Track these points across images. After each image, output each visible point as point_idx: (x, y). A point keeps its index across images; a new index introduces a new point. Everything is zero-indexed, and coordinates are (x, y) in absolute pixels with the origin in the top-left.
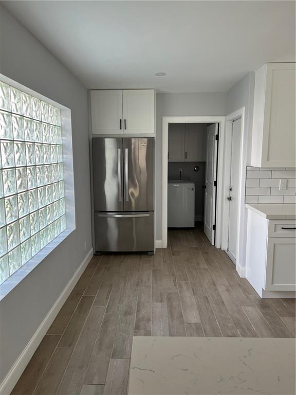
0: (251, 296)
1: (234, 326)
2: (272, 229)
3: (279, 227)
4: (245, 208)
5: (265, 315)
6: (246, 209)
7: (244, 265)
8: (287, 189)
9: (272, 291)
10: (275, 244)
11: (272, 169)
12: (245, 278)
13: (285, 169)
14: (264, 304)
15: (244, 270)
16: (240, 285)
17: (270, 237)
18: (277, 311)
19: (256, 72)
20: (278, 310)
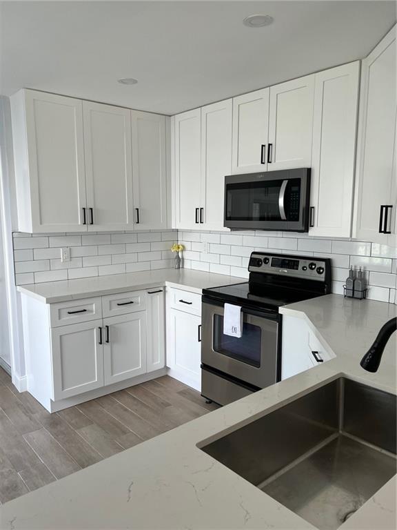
0: (37, 416)
1: (13, 470)
2: (56, 317)
3: (65, 312)
4: (17, 291)
5: (56, 435)
6: (18, 293)
7: (23, 373)
8: (71, 260)
9: (63, 400)
10: (61, 336)
11: (49, 235)
12: (27, 392)
13: (66, 235)
14: (54, 420)
15: (24, 381)
16: (18, 405)
17: (54, 328)
18: (72, 425)
19: (10, 97)
20: (73, 422)
